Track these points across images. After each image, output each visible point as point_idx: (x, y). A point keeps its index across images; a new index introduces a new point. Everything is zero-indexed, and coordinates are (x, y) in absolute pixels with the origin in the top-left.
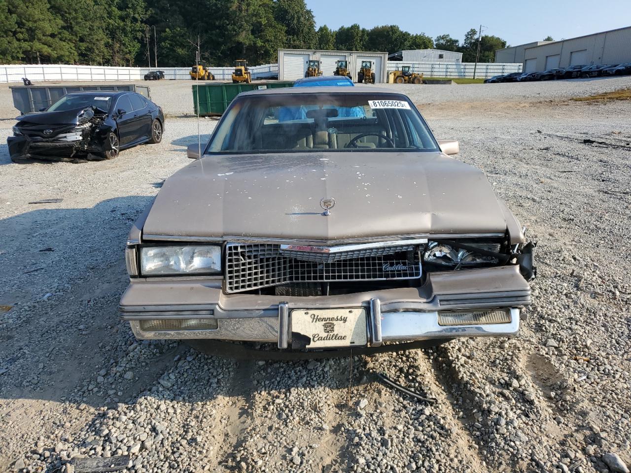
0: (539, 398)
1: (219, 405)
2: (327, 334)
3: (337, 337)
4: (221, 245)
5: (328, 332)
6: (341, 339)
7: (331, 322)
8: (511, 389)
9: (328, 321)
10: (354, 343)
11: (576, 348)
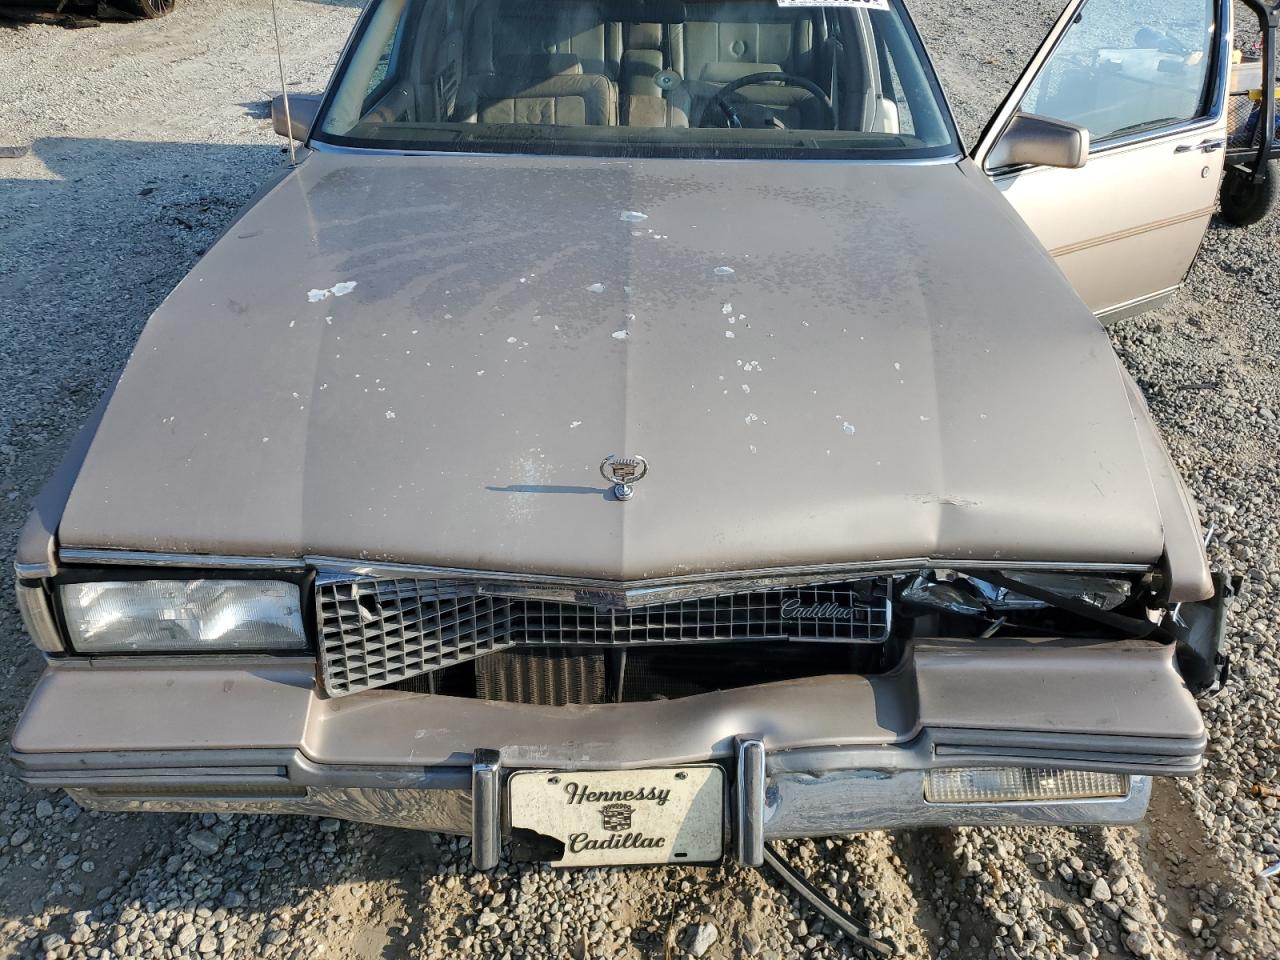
0: (1161, 943)
1: (336, 918)
2: (612, 832)
3: (637, 841)
4: (302, 580)
5: (614, 828)
6: (649, 845)
7: (623, 802)
8: (1089, 902)
9: (614, 802)
10: (685, 855)
11: (1256, 748)
